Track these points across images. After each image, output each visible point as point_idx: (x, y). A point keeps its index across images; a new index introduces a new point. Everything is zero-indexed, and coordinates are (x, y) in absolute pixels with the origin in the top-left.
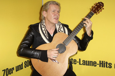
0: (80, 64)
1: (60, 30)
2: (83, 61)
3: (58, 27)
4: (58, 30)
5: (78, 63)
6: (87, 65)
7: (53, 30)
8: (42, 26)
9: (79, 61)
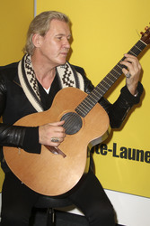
0: (115, 155)
1: (66, 80)
2: (122, 149)
3: (61, 72)
4: (63, 79)
5: (111, 154)
6: (130, 158)
7: (50, 79)
8: (27, 70)
9: (112, 149)
